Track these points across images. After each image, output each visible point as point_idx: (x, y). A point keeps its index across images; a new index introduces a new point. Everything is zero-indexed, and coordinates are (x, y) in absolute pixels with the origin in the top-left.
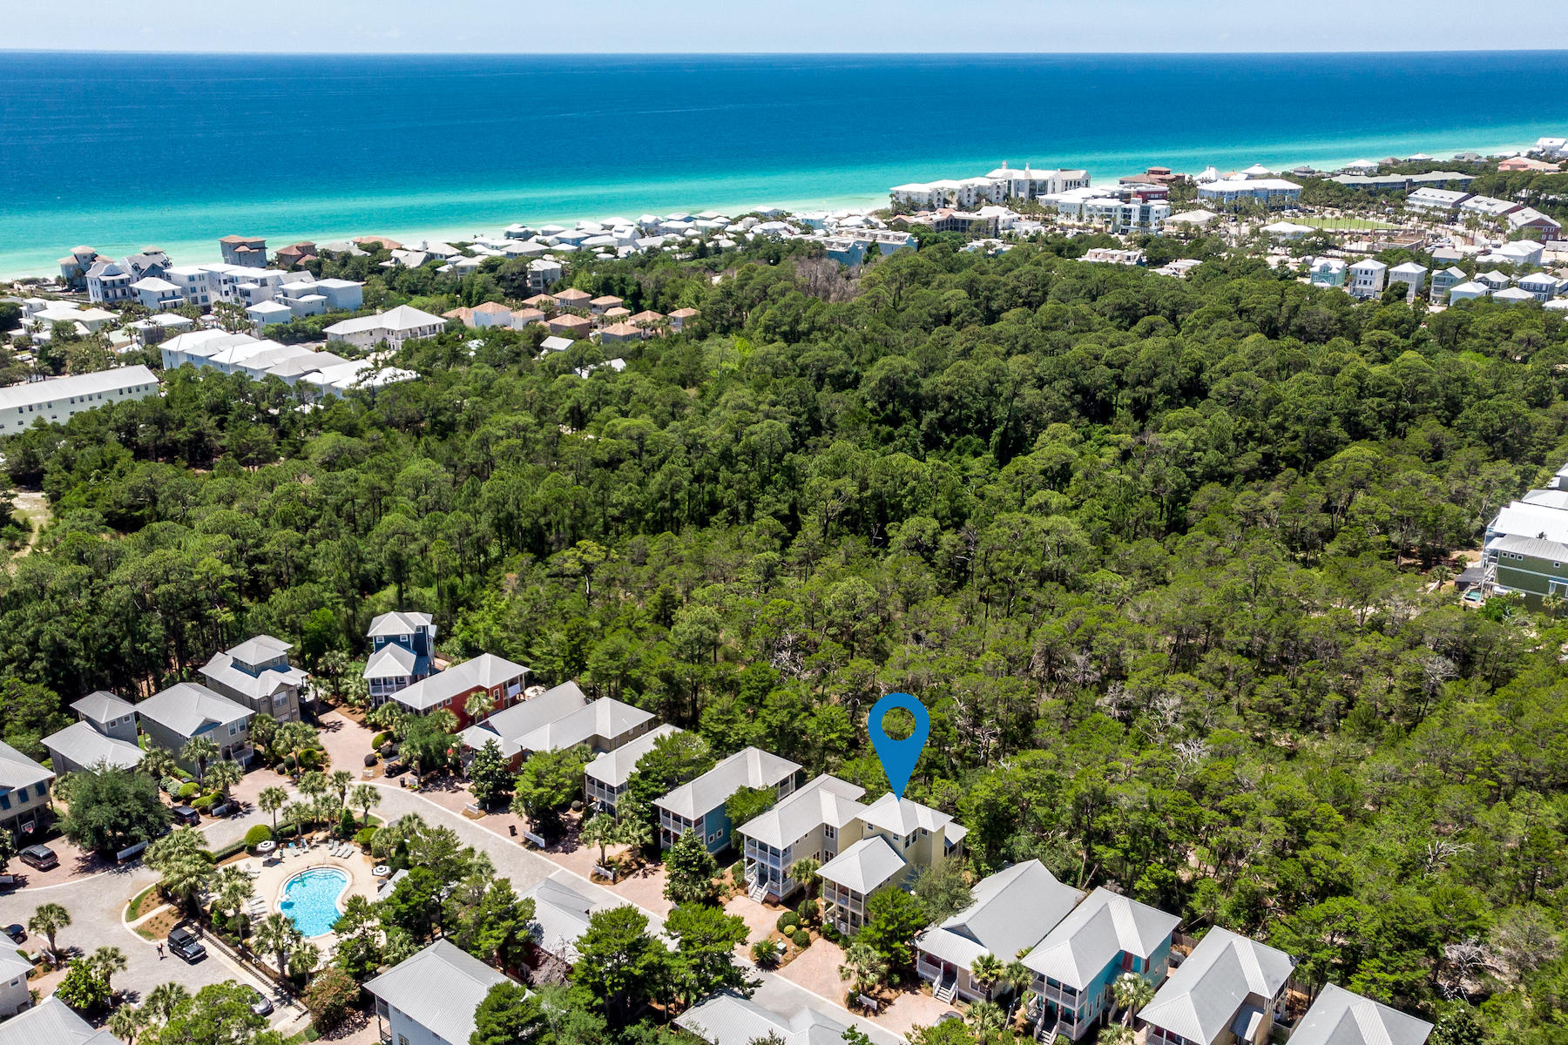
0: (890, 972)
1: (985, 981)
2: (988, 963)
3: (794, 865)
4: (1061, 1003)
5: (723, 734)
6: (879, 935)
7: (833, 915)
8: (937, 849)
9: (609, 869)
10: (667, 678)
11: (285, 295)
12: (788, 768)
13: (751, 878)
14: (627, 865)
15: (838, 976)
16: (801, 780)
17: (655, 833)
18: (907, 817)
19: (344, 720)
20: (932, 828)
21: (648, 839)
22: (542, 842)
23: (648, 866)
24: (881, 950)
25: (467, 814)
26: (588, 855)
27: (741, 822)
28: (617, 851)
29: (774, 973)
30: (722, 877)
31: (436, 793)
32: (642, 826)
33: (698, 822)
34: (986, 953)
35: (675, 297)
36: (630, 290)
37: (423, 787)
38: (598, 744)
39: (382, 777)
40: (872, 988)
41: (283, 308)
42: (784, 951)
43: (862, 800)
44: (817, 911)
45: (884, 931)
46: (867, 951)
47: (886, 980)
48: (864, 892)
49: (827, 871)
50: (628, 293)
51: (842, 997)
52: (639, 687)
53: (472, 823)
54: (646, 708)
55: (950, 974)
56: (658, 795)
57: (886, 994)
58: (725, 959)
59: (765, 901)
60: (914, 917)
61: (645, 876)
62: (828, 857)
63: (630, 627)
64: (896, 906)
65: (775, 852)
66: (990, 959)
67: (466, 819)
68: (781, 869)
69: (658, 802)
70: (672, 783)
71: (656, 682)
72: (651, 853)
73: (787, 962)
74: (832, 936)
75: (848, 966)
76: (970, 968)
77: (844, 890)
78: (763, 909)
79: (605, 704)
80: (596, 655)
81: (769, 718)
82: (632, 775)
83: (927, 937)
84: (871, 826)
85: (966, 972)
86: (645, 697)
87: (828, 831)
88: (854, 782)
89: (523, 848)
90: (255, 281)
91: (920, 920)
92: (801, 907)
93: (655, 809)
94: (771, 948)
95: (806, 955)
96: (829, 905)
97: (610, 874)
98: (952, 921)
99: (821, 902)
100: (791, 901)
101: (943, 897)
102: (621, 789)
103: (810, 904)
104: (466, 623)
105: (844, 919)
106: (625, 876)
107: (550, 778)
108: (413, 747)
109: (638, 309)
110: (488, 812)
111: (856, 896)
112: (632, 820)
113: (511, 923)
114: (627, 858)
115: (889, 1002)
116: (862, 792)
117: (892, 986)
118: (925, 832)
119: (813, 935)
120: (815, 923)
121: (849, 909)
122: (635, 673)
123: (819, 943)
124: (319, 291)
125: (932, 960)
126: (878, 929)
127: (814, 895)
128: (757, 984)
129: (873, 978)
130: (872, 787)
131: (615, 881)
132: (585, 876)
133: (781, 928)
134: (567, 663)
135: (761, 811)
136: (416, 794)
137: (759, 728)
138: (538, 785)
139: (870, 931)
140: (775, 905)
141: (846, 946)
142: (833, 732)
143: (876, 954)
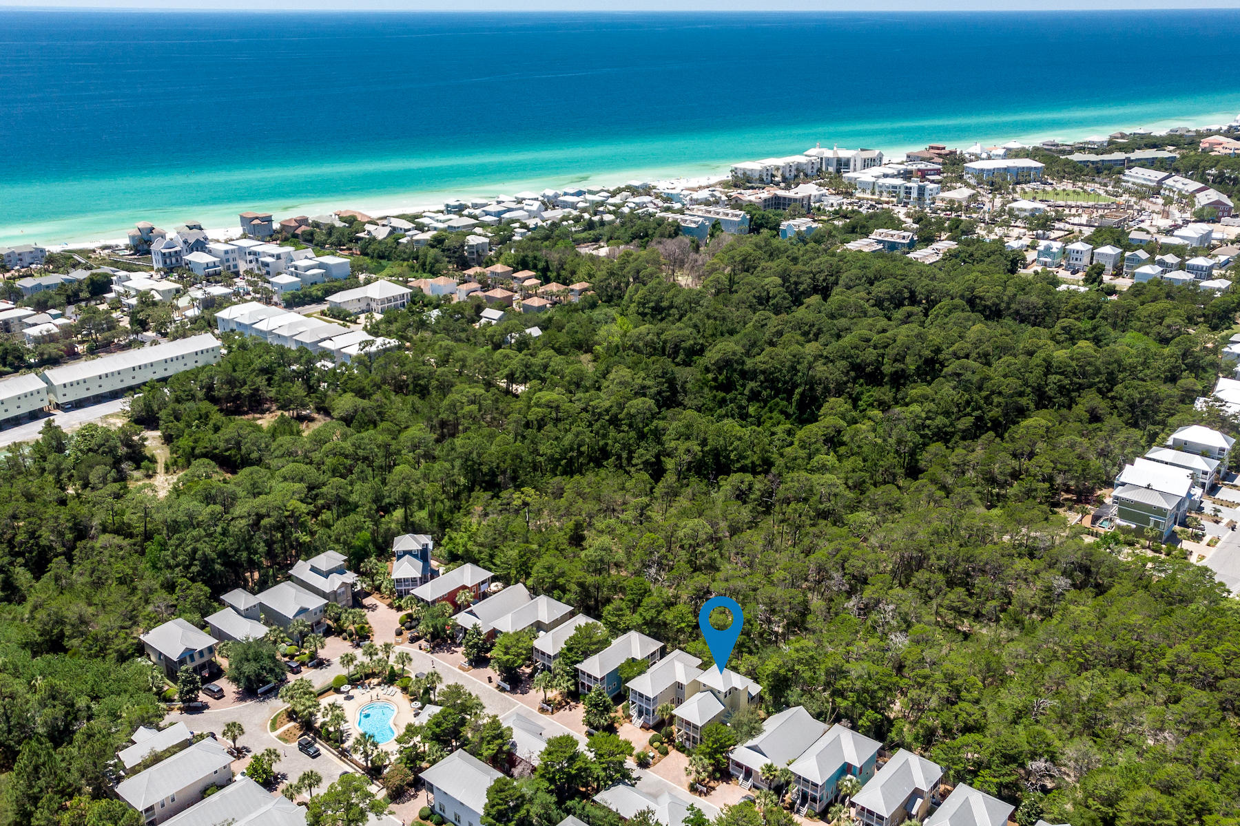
0: (714, 771)
1: (767, 778)
2: (769, 768)
3: (659, 708)
4: (810, 792)
5: (616, 623)
6: (708, 750)
7: (682, 736)
8: (744, 700)
9: (549, 705)
10: (581, 585)
11: (296, 269)
12: (656, 645)
13: (634, 713)
14: (560, 703)
15: (685, 773)
16: (663, 653)
17: (576, 684)
18: (725, 681)
19: (378, 603)
20: (740, 687)
21: (572, 688)
22: (508, 687)
23: (572, 703)
24: (709, 759)
25: (461, 668)
26: (536, 695)
27: (628, 680)
28: (553, 694)
29: (647, 770)
30: (616, 712)
31: (441, 654)
32: (569, 680)
33: (602, 679)
34: (769, 762)
35: (573, 273)
36: (541, 265)
37: (433, 650)
38: (539, 626)
39: (407, 643)
40: (704, 780)
41: (294, 279)
42: (653, 758)
43: (699, 667)
44: (672, 733)
45: (711, 748)
46: (701, 759)
47: (712, 776)
48: (700, 725)
49: (679, 712)
50: (540, 267)
51: (686, 785)
52: (564, 590)
53: (465, 674)
54: (568, 603)
55: (749, 773)
56: (578, 662)
57: (712, 784)
58: (621, 763)
59: (642, 727)
60: (729, 740)
61: (570, 710)
62: (679, 701)
63: (557, 549)
64: (718, 734)
65: (648, 699)
66: (771, 766)
67: (461, 672)
68: (651, 709)
69: (578, 666)
70: (586, 654)
71: (574, 588)
72: (574, 696)
73: (655, 764)
74: (682, 749)
75: (690, 768)
76: (760, 771)
77: (688, 723)
78: (641, 732)
79: (543, 600)
80: (537, 568)
81: (644, 614)
82: (563, 649)
83: (736, 752)
84: (704, 685)
85: (757, 772)
86: (567, 596)
87: (679, 686)
88: (695, 655)
89: (497, 691)
90: (272, 256)
91: (732, 742)
92: (663, 731)
93: (576, 670)
94: (646, 756)
95: (666, 759)
96: (679, 730)
97: (550, 708)
98: (751, 743)
99: (674, 728)
100: (658, 727)
101: (745, 728)
102: (555, 657)
103: (669, 729)
104: (451, 539)
105: (688, 739)
106: (558, 709)
107: (513, 650)
108: (428, 626)
109: (547, 281)
110: (474, 667)
111: (695, 727)
112: (562, 676)
113: (500, 741)
114: (559, 698)
115: (713, 789)
116: (700, 662)
117: (715, 779)
118: (736, 689)
119: (670, 748)
120: (671, 741)
121: (691, 734)
122: (561, 581)
123: (673, 753)
124: (321, 266)
125: (739, 765)
126: (708, 747)
127: (671, 724)
128: (639, 779)
129: (704, 775)
130: (705, 659)
131: (552, 713)
132: (535, 708)
133: (651, 744)
134: (518, 572)
135: (639, 674)
136: (429, 654)
137: (637, 619)
138: (506, 653)
139: (703, 747)
140: (648, 729)
141: (689, 755)
142: (683, 622)
143: (706, 761)
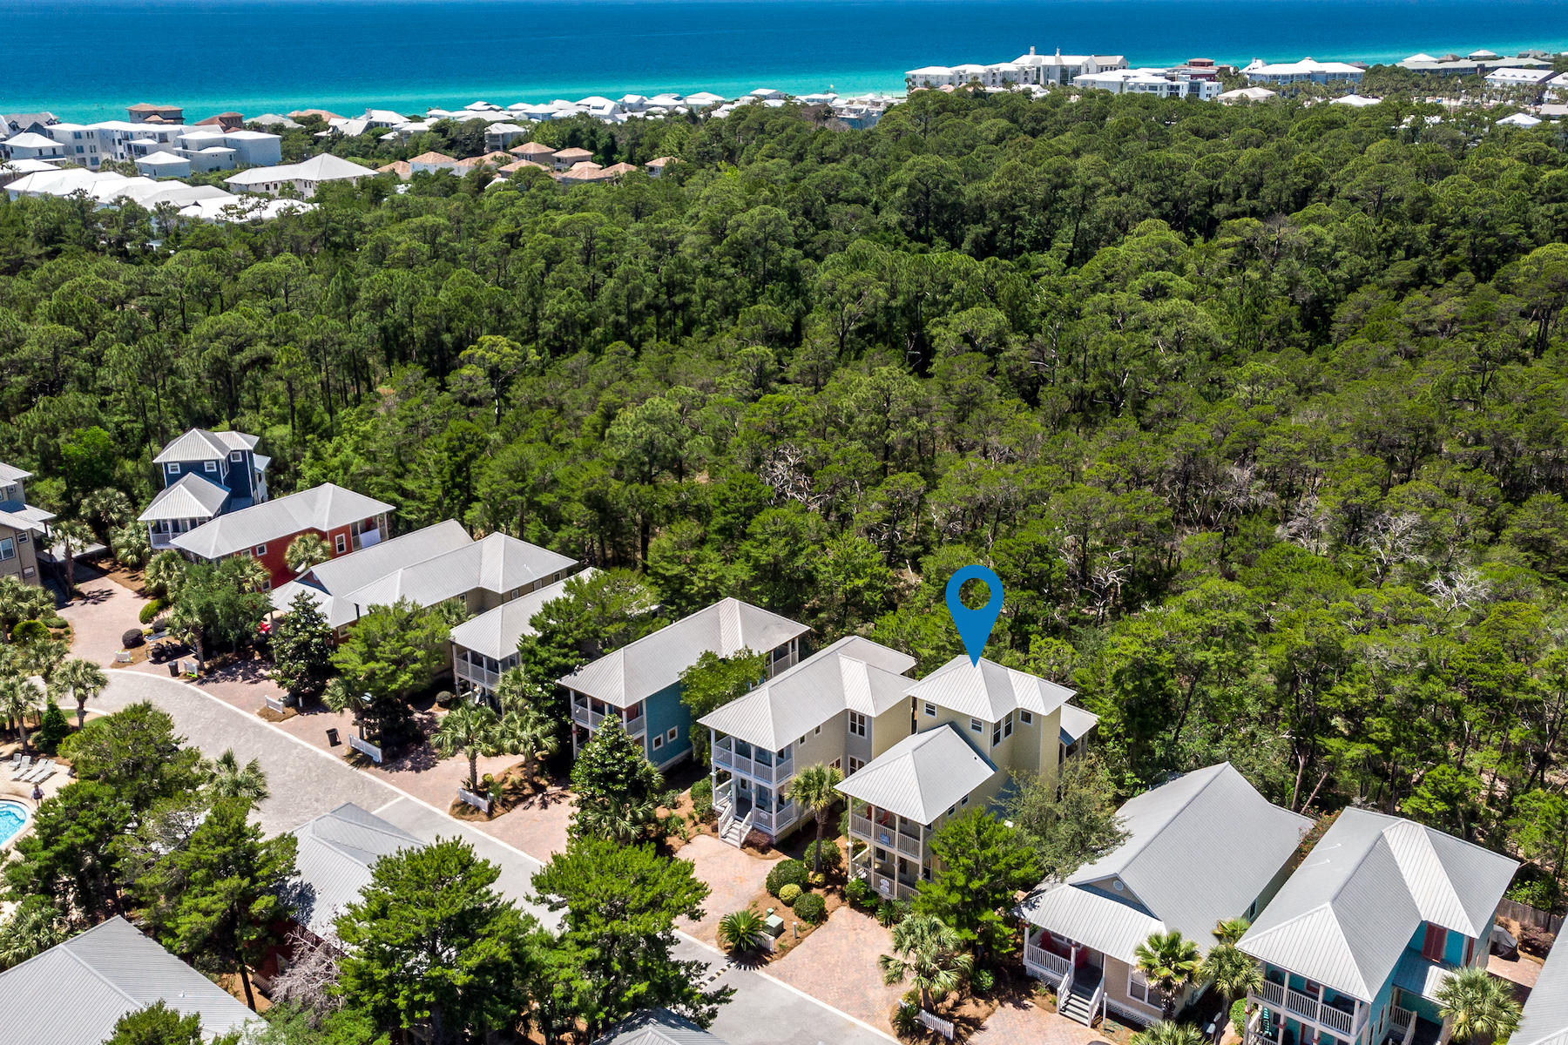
0: (978, 965)
1: (1167, 983)
2: (1170, 950)
3: (796, 777)
4: (1317, 1026)
6: (955, 898)
7: (867, 864)
8: (1048, 748)
9: (483, 795)
12: (787, 630)
13: (724, 805)
14: (516, 788)
15: (880, 976)
16: (806, 647)
17: (562, 732)
18: (996, 690)
20: (1039, 707)
21: (550, 743)
22: (377, 753)
23: (551, 789)
24: (959, 927)
26: (452, 771)
27: (707, 707)
28: (502, 767)
29: (761, 972)
30: (675, 806)
32: (541, 721)
33: (634, 712)
34: (1161, 929)
35: (654, 146)
36: (603, 142)
37: (206, 676)
38: (481, 601)
40: (943, 997)
41: (182, 160)
42: (779, 931)
43: (912, 674)
44: (836, 858)
45: (964, 890)
46: (934, 928)
47: (971, 986)
48: (923, 820)
49: (857, 786)
50: (599, 147)
51: (887, 1015)
52: (554, 520)
53: (273, 727)
54: (564, 550)
55: (1088, 970)
56: (568, 670)
57: (969, 1009)
59: (748, 844)
60: (1018, 866)
61: (544, 805)
62: (853, 766)
64: (984, 845)
65: (762, 755)
66: (1174, 942)
67: (263, 722)
68: (773, 787)
69: (567, 681)
70: (589, 650)
71: (578, 510)
72: (557, 767)
73: (785, 950)
74: (866, 902)
75: (899, 957)
76: (1134, 960)
77: (886, 818)
78: (743, 858)
79: (497, 544)
80: (490, 477)
81: (755, 553)
82: (525, 639)
83: (1044, 901)
84: (931, 709)
85: (1124, 967)
86: (564, 533)
87: (855, 723)
88: (895, 646)
89: (345, 764)
90: (153, 137)
91: (1029, 869)
92: (809, 852)
93: (562, 693)
94: (755, 925)
95: (818, 937)
96: (858, 848)
97: (484, 804)
98: (1088, 871)
99: (843, 843)
100: (792, 843)
101: (1064, 830)
102: (509, 662)
103: (826, 847)
105: (885, 872)
106: (508, 805)
107: (386, 648)
110: (300, 711)
111: (909, 829)
112: (522, 712)
113: (234, 882)
114: (516, 776)
115: (976, 1024)
116: (911, 662)
117: (978, 993)
118: (1027, 716)
119: (831, 901)
120: (834, 880)
121: (896, 852)
122: (546, 499)
123: (842, 915)
124: (225, 143)
125: (1051, 943)
126: (952, 888)
127: (833, 832)
128: (723, 996)
129: (946, 979)
130: (926, 652)
131: (490, 815)
132: (442, 807)
133: (773, 889)
134: (447, 492)
135: (741, 690)
136: (193, 687)
137: (740, 571)
139: (937, 891)
140: (764, 850)
141: (891, 920)
142: (858, 576)
143: (950, 934)
